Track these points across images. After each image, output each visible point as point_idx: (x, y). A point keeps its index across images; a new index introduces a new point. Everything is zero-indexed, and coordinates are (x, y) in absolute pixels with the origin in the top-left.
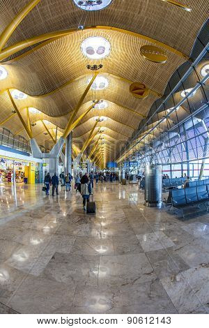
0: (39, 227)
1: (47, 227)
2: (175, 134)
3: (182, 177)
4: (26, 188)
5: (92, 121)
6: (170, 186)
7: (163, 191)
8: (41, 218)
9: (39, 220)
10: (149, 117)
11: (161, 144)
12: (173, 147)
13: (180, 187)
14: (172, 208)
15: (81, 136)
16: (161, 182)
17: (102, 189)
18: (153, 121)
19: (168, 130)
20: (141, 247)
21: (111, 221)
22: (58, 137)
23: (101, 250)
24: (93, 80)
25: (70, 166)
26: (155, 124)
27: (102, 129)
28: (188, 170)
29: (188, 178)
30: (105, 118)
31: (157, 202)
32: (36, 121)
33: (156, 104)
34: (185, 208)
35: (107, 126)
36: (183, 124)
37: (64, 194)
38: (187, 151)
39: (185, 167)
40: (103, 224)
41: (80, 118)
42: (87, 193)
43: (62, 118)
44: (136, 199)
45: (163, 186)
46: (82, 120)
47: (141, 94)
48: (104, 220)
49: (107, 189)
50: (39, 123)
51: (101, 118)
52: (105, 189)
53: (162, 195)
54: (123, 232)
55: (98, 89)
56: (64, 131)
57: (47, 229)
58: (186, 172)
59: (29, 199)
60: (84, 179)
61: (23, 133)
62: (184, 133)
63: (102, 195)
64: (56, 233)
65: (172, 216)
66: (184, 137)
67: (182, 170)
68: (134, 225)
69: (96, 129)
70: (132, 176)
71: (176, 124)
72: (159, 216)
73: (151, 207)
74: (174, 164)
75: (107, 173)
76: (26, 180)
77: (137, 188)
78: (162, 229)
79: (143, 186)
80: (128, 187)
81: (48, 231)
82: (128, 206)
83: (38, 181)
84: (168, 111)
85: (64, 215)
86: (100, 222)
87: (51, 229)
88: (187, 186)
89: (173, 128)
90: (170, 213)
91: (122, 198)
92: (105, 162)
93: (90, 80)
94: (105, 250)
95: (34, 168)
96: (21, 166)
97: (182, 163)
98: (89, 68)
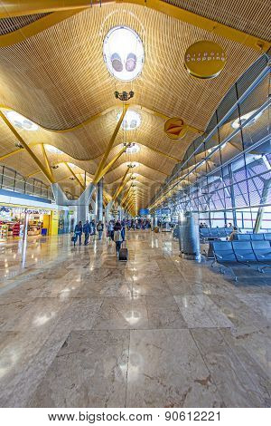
0: (55, 292)
1: (67, 290)
2: (216, 178)
3: (226, 227)
4: (43, 240)
5: (124, 167)
6: (211, 236)
7: (202, 242)
8: (61, 277)
9: (57, 281)
10: (184, 161)
11: (198, 191)
12: (213, 193)
13: (223, 239)
14: (216, 264)
15: (113, 182)
16: (198, 232)
17: (134, 237)
18: (189, 165)
19: (206, 174)
20: (182, 318)
21: (144, 275)
22: (88, 184)
23: (133, 320)
24: (123, 115)
25: (101, 214)
26: (190, 168)
27: (134, 175)
28: (235, 220)
29: (235, 228)
30: (137, 164)
31: (195, 254)
32: (58, 162)
33: (194, 145)
34: (236, 268)
35: (139, 172)
36: (229, 165)
37: (93, 244)
38: (232, 196)
39: (229, 215)
40: (135, 278)
41: (110, 164)
42: (120, 239)
43: (91, 162)
44: (170, 249)
45: (201, 236)
46: (112, 166)
47: (177, 133)
48: (137, 274)
49: (140, 236)
50: (62, 166)
51: (133, 165)
52: (137, 237)
53: (201, 247)
54: (158, 290)
55: (129, 128)
56: (94, 176)
57: (65, 292)
58: (232, 222)
59: (46, 254)
60: (117, 226)
61: (40, 175)
62: (230, 176)
63: (134, 243)
64: (77, 297)
65: (218, 276)
66: (228, 181)
67: (226, 219)
68: (170, 281)
69: (128, 175)
70: (165, 223)
71: (218, 166)
72: (200, 271)
73: (187, 259)
74: (214, 211)
75: (140, 221)
76: (44, 232)
77: (171, 237)
78: (207, 293)
79: (177, 235)
80: (160, 235)
81: (67, 294)
82: (161, 257)
83: (61, 232)
84: (210, 151)
85: (92, 269)
86: (131, 276)
87: (72, 291)
88: (235, 238)
89: (213, 172)
90: (214, 271)
91: (155, 247)
92: (137, 209)
93: (119, 116)
94: (137, 319)
95: (56, 217)
96: (37, 215)
97: (225, 211)
98: (117, 97)
